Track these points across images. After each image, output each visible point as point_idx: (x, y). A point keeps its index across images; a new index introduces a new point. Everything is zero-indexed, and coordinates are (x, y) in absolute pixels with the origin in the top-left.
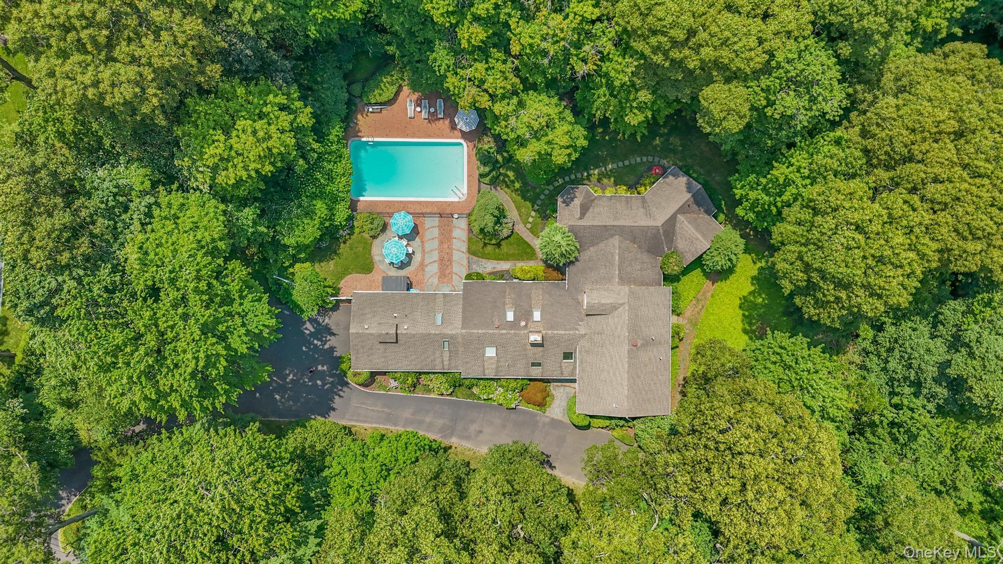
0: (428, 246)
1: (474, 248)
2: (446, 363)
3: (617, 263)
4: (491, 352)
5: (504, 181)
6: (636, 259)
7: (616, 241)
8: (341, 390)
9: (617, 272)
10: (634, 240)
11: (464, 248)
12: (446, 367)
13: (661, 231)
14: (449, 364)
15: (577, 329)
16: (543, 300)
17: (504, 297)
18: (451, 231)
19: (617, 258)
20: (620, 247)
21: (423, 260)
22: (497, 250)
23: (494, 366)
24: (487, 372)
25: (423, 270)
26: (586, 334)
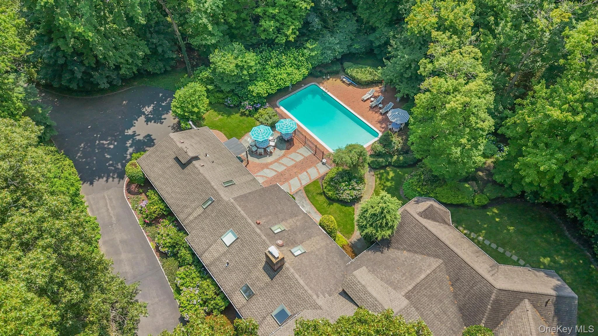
0: (285, 161)
1: (311, 188)
2: (191, 218)
3: (418, 280)
4: (229, 238)
5: (382, 174)
6: (441, 301)
7: (435, 263)
8: (113, 178)
9: (410, 288)
10: (455, 281)
11: (305, 183)
12: (187, 221)
13: (493, 297)
14: (191, 222)
15: (318, 297)
16: (318, 250)
17: (291, 217)
18: (310, 167)
19: (423, 276)
20: (434, 271)
21: (271, 163)
22: (325, 205)
23: (216, 255)
24: (206, 254)
25: (263, 169)
26: (320, 308)
